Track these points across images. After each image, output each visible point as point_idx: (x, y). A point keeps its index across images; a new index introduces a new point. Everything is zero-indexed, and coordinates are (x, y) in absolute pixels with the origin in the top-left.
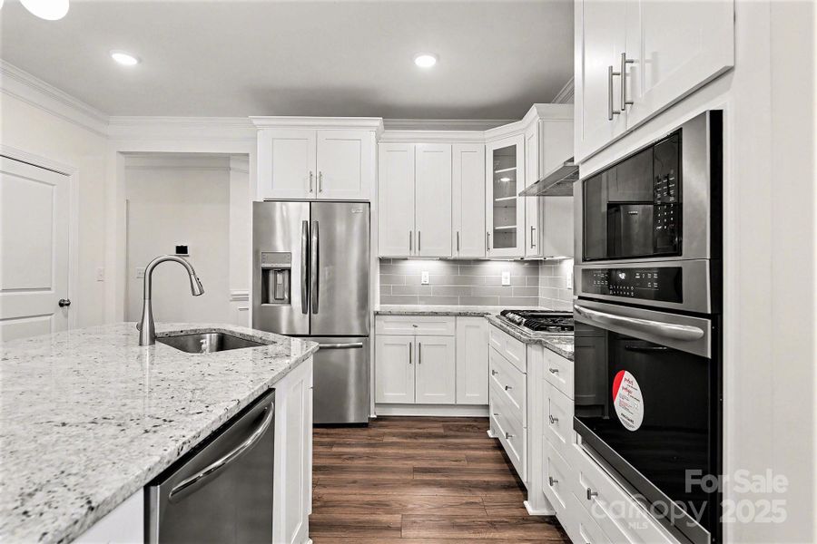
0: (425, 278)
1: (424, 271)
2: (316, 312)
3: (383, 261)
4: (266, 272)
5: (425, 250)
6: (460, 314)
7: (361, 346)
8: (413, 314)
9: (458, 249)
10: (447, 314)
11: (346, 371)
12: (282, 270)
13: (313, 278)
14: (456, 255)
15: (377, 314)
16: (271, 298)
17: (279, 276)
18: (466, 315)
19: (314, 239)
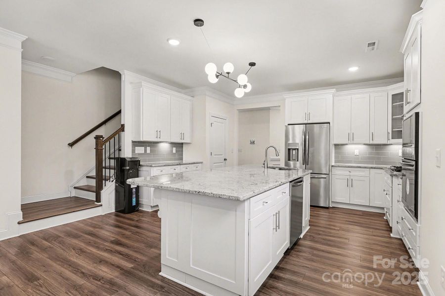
0: (357, 152)
1: (356, 150)
2: (308, 164)
3: (336, 145)
4: (289, 150)
5: (356, 140)
6: (372, 168)
7: (326, 178)
8: (349, 167)
9: (373, 140)
10: (365, 168)
11: (319, 187)
12: (295, 149)
13: (307, 152)
14: (371, 142)
15: (333, 166)
16: (291, 159)
17: (294, 151)
18: (375, 168)
19: (307, 137)
